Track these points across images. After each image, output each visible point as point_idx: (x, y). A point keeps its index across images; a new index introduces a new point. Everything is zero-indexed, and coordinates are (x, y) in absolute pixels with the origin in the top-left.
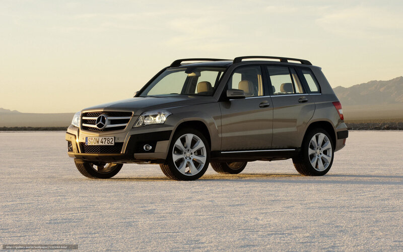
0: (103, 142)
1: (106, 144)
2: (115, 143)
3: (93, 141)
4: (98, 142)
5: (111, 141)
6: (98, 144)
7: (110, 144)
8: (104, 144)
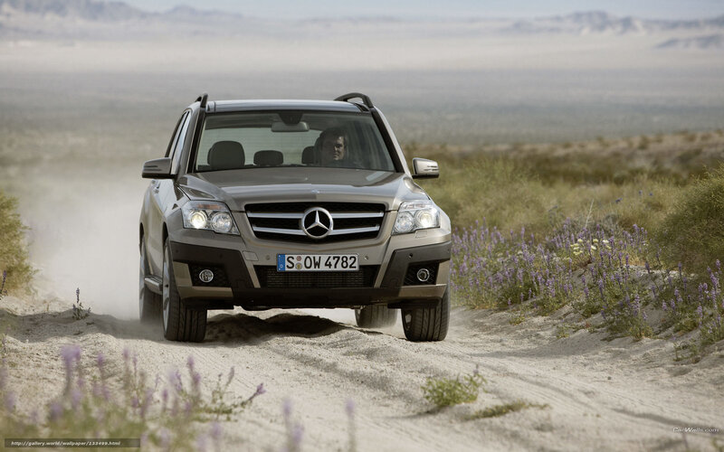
0: (330, 265)
1: (339, 268)
2: (360, 267)
3: (302, 262)
4: (317, 264)
5: (350, 262)
6: (317, 269)
7: (348, 269)
8: (333, 269)
